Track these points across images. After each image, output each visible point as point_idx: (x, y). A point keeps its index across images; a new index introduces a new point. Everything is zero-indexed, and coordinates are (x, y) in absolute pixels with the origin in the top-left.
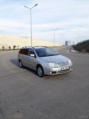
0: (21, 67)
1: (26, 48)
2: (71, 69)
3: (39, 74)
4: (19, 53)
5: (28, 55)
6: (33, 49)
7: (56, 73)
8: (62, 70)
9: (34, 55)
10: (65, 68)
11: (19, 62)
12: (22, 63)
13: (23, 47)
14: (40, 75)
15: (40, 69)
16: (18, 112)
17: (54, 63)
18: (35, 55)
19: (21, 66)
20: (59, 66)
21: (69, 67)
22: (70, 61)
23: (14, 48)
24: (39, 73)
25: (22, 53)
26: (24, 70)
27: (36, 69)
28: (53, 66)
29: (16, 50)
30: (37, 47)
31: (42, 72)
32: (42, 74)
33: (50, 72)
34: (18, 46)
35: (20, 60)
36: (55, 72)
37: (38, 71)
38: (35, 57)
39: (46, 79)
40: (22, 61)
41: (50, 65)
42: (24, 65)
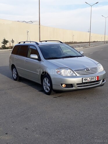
0: (15, 80)
1: (24, 44)
2: (101, 82)
3: (45, 89)
4: (12, 53)
5: (27, 57)
6: (36, 45)
7: (72, 87)
8: (83, 82)
9: (36, 57)
10: (88, 79)
11: (12, 70)
12: (16, 71)
13: (20, 43)
14: (47, 91)
15: (46, 80)
16: (7, 134)
17: (70, 69)
18: (39, 57)
19: (16, 76)
20: (78, 75)
21: (98, 77)
22: (101, 68)
23: (3, 44)
24: (44, 87)
25: (17, 54)
26: (21, 84)
27: (40, 81)
28: (69, 75)
29: (9, 50)
30: (46, 41)
31: (49, 85)
32: (49, 89)
33: (63, 85)
34: (13, 41)
35: (13, 66)
36: (71, 85)
37: (44, 83)
38: (39, 59)
39: (56, 97)
40: (16, 67)
41: (62, 73)
42: (20, 75)
